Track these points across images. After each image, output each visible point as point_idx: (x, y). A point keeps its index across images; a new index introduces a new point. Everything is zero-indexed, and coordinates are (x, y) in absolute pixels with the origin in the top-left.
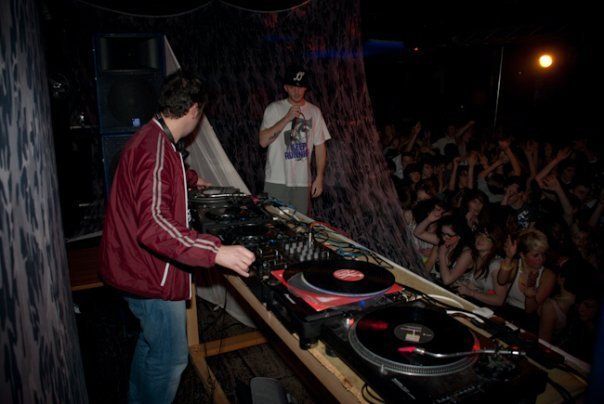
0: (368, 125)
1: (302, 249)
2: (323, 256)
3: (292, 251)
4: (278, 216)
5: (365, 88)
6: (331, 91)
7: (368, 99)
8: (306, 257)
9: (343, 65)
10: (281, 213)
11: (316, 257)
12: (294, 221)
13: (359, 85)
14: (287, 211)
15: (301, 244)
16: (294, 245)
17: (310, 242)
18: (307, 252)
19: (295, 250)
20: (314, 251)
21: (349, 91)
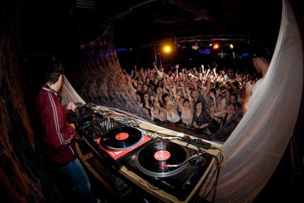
0: (120, 73)
1: (107, 124)
2: (115, 125)
3: (103, 126)
4: (95, 110)
5: (118, 62)
6: (107, 64)
7: (119, 65)
8: (108, 127)
9: (110, 56)
10: (97, 109)
11: (112, 126)
12: (101, 111)
13: (116, 61)
14: (99, 107)
15: (106, 121)
16: (103, 123)
17: (109, 120)
18: (109, 125)
19: (104, 125)
20: (111, 124)
21: (113, 63)
